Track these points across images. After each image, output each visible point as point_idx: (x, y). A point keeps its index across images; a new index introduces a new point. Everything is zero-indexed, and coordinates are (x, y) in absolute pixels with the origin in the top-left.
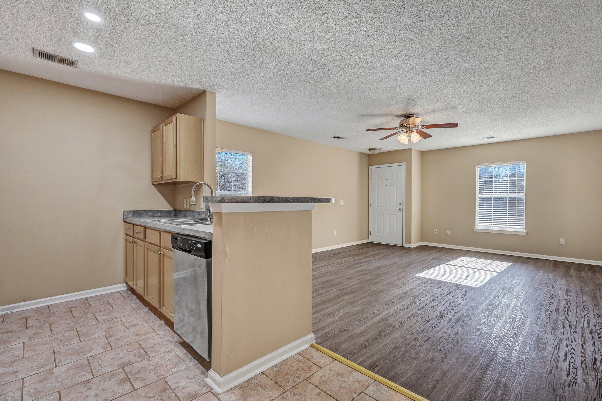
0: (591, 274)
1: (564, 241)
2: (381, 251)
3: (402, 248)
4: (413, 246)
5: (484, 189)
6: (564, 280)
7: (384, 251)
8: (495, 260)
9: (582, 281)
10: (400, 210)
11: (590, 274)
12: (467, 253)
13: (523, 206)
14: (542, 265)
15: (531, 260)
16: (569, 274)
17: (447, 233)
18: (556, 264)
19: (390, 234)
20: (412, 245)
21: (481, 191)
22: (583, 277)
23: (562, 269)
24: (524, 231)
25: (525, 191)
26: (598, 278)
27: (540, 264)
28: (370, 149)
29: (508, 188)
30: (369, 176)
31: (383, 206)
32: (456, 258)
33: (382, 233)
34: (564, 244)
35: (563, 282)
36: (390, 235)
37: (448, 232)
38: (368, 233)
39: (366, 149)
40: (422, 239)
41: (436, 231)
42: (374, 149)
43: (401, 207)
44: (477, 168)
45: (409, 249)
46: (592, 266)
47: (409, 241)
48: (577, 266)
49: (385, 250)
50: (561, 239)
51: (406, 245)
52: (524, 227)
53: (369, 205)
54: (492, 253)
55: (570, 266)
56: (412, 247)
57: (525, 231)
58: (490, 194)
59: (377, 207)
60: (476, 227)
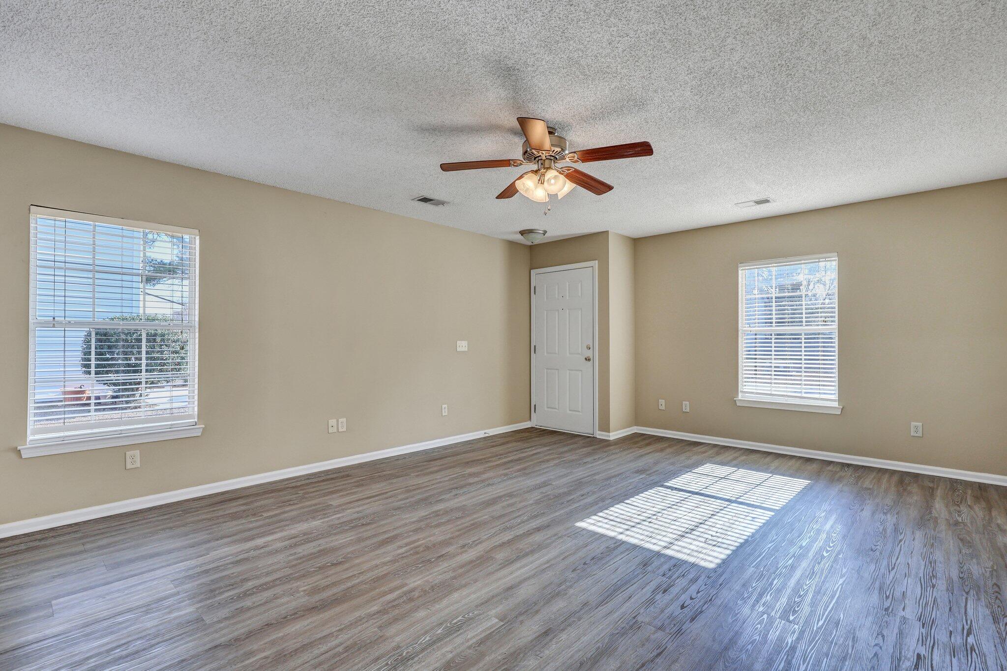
0: (981, 514)
1: (920, 430)
2: (538, 451)
3: (590, 441)
4: (613, 436)
5: (755, 315)
6: (919, 534)
7: (545, 449)
8: (773, 473)
9: (961, 540)
10: (587, 359)
11: (979, 511)
12: (720, 454)
13: (834, 351)
14: (871, 487)
15: (850, 472)
16: (931, 513)
17: (684, 408)
18: (904, 480)
19: (570, 410)
20: (611, 434)
21: (750, 319)
22: (965, 525)
23: (916, 497)
24: (836, 404)
25: (836, 319)
26: (998, 525)
27: (867, 483)
28: (522, 233)
29: (804, 313)
30: (530, 290)
31: (557, 352)
32: (690, 468)
33: (555, 408)
34: (920, 434)
35: (917, 542)
36: (571, 412)
37: (686, 406)
38: (530, 409)
39: (516, 233)
40: (637, 420)
41: (664, 405)
42: (530, 231)
43: (589, 354)
44: (740, 272)
45: (605, 444)
46: (982, 488)
47: (605, 426)
48: (948, 487)
49: (548, 448)
50: (913, 424)
51: (600, 435)
52: (835, 397)
53: (530, 350)
54: (771, 453)
55: (932, 489)
56: (611, 439)
57: (837, 406)
58: (769, 326)
59: (545, 354)
60: (740, 396)
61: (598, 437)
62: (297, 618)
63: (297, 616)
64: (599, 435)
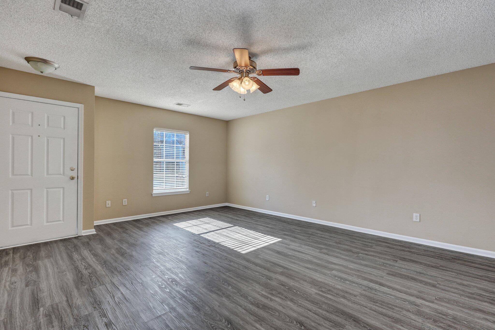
10: (72, 178)
17: (124, 204)
19: (48, 222)
28: (28, 59)
29: (175, 154)
31: (30, 174)
33: (27, 225)
34: (208, 196)
36: (48, 224)
37: (125, 202)
42: (42, 62)
43: (74, 174)
50: (207, 193)
52: (187, 187)
57: (188, 190)
58: (160, 158)
59: (10, 176)
60: (154, 192)
61: (83, 235)
62: (366, 324)
63: (365, 325)
64: (84, 233)
